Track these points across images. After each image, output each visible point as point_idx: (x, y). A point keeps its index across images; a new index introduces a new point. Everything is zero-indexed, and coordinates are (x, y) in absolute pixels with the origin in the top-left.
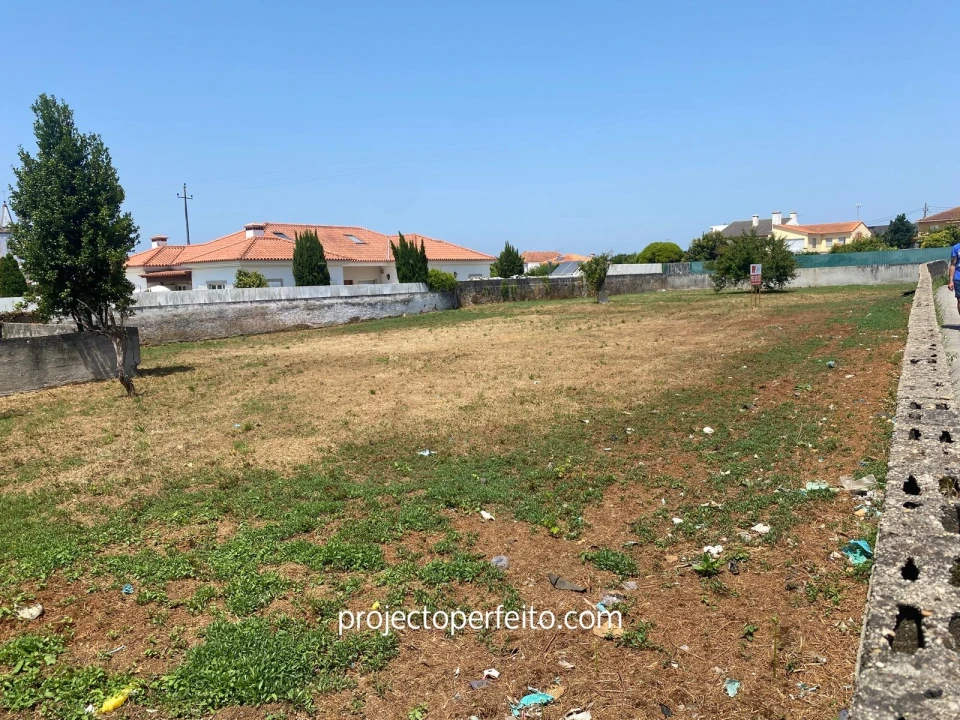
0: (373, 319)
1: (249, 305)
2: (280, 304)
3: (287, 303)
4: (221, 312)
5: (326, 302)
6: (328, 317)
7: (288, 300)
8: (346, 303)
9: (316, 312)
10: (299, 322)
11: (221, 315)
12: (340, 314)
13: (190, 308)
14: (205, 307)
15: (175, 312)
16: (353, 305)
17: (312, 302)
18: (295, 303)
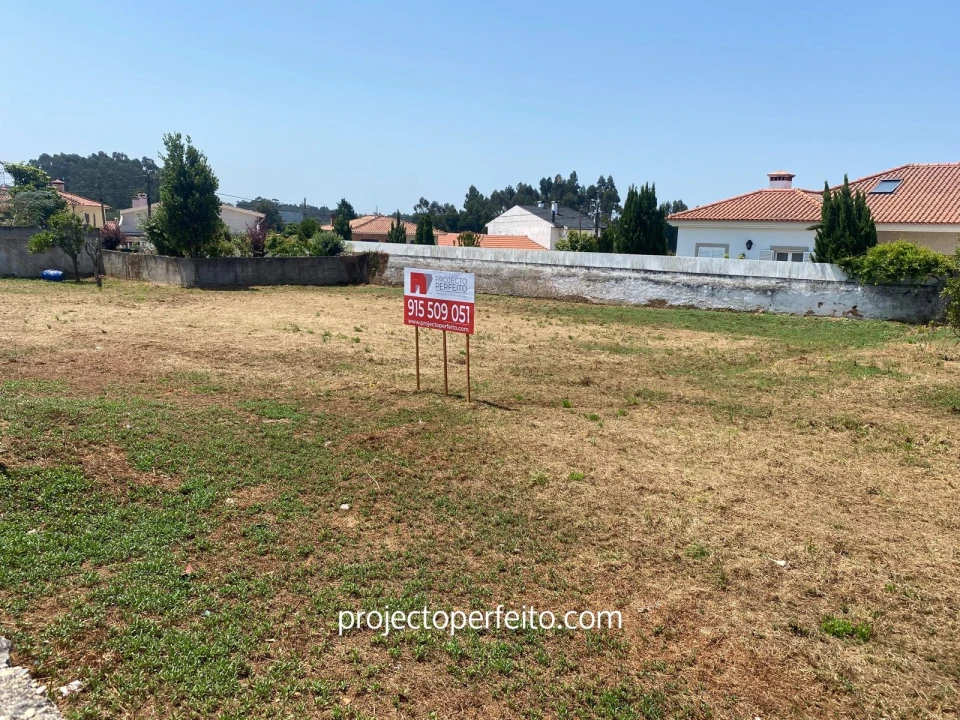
0: (692, 307)
1: (524, 266)
2: (556, 270)
3: (564, 270)
4: (497, 270)
5: (615, 274)
6: (614, 293)
7: (565, 266)
8: (644, 279)
9: (598, 285)
10: (575, 292)
11: (496, 274)
12: (635, 293)
13: (474, 263)
14: (486, 263)
15: (462, 265)
16: (657, 283)
17: (595, 272)
18: (573, 270)
